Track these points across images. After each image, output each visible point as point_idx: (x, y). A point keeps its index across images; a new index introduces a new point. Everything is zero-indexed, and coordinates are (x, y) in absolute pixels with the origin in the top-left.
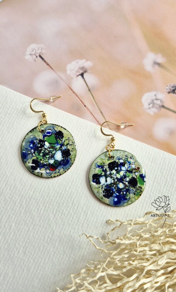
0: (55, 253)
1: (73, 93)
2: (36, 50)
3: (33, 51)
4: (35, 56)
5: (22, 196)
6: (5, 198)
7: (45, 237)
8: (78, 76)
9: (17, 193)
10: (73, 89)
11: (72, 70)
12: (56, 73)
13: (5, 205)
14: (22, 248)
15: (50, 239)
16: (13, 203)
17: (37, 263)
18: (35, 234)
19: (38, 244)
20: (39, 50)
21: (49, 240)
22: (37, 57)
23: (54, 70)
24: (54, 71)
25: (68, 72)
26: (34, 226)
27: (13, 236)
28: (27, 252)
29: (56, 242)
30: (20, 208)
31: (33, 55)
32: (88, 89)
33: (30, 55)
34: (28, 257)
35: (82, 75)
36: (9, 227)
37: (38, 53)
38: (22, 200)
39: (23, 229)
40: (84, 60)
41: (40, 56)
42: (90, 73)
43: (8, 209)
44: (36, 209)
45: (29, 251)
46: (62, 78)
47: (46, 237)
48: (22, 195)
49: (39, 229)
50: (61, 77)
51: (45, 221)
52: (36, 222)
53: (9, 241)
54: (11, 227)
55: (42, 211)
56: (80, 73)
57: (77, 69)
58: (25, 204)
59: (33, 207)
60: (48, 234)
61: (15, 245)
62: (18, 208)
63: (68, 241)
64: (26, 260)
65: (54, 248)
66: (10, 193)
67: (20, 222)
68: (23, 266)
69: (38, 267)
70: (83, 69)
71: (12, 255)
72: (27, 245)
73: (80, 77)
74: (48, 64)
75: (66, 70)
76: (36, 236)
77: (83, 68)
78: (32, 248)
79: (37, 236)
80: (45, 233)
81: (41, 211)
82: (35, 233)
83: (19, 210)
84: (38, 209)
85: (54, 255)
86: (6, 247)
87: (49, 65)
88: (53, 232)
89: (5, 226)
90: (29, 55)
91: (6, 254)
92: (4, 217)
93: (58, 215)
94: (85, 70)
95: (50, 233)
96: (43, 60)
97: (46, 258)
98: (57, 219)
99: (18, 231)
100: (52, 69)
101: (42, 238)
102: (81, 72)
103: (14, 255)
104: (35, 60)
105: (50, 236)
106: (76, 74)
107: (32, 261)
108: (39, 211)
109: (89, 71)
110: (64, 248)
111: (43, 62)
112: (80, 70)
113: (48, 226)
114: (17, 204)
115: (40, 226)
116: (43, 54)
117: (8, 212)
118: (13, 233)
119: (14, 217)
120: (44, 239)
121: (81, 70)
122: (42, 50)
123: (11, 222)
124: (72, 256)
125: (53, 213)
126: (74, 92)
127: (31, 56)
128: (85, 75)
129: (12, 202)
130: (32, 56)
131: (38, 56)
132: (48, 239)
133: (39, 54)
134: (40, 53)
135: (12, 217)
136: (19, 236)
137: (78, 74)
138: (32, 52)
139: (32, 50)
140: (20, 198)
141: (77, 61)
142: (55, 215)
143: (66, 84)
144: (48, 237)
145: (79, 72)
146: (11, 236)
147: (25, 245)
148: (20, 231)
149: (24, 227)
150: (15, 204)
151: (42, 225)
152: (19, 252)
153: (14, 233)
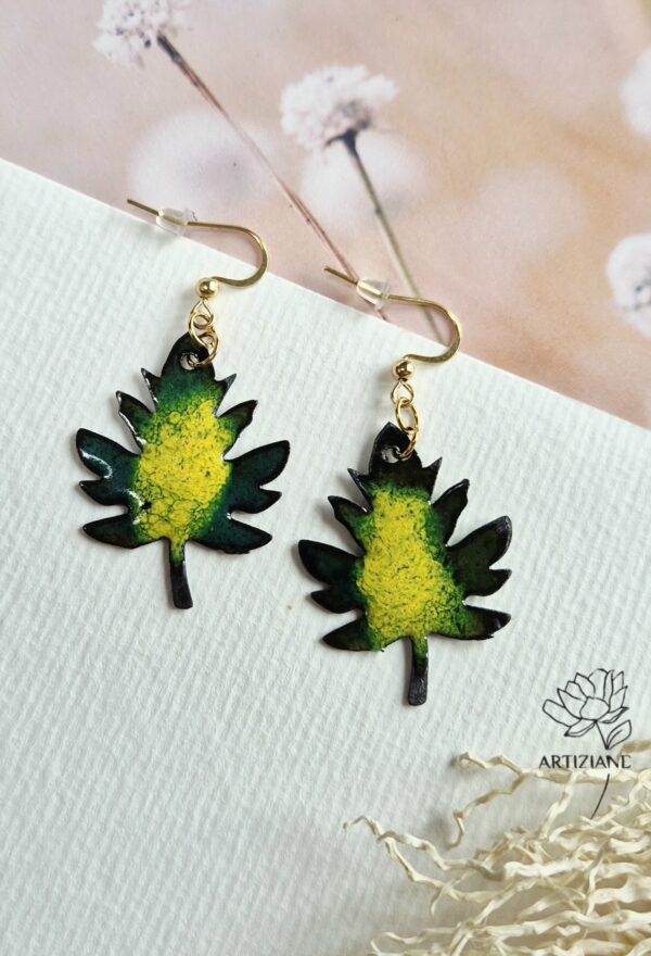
0: (234, 879)
1: (304, 220)
2: (143, 12)
3: (132, 15)
4: (142, 42)
5: (88, 644)
6: (16, 653)
7: (190, 815)
8: (329, 142)
9: (66, 632)
10: (309, 204)
11: (304, 115)
12: (231, 123)
13: (17, 681)
14: (95, 863)
15: (214, 825)
16: (48, 675)
17: (159, 922)
18: (148, 804)
19: (163, 846)
20: (157, 11)
21: (207, 826)
22: (148, 43)
23: (226, 109)
24: (226, 115)
25: (289, 123)
26: (144, 767)
27: (58, 811)
28: (117, 879)
29: (238, 834)
30: (80, 693)
31: (131, 33)
32: (372, 206)
33: (120, 32)
34: (122, 897)
35: (349, 139)
36: (37, 775)
37: (156, 27)
38: (87, 662)
39: (96, 781)
40: (360, 71)
41: (163, 42)
42: (384, 132)
43: (31, 699)
44: (151, 700)
45: (125, 875)
46: (259, 152)
47: (197, 816)
48: (86, 638)
49: (163, 783)
50: (253, 146)
51: (191, 747)
52: (151, 752)
53: (41, 832)
54: (44, 775)
55: (175, 707)
56: (342, 130)
57: (326, 109)
58: (104, 674)
59: (137, 687)
60: (202, 801)
61: (65, 852)
62: (73, 695)
63: (287, 831)
64: (117, 910)
65: (229, 861)
66: (35, 628)
67: (83, 752)
68: (103, 937)
69: (166, 940)
70: (356, 111)
71: (56, 890)
72: (116, 848)
73: (340, 147)
74: (197, 82)
75: (279, 115)
76: (151, 810)
77: (353, 105)
78: (137, 860)
79: (156, 810)
80: (189, 797)
81: (169, 705)
82: (151, 797)
83: (77, 702)
84: (158, 699)
85: (230, 889)
86: (28, 857)
87: (204, 86)
88: (226, 795)
89: (19, 770)
90: (115, 32)
91: (29, 889)
92: (14, 734)
93: (245, 723)
94: (361, 115)
95: (212, 797)
96: (177, 62)
97: (198, 899)
98: (238, 737)
99: (78, 793)
100: (217, 104)
101: (180, 821)
102: (346, 124)
103: (64, 889)
104: (140, 61)
105: (214, 809)
106: (322, 135)
107: (140, 916)
108: (163, 706)
109: (380, 122)
110: (270, 861)
111: (175, 69)
112: (340, 115)
113: (200, 771)
114: (68, 678)
115: (169, 769)
116: (175, 31)
117: (29, 715)
118: (55, 799)
119: (55, 730)
120: (186, 820)
121: (346, 114)
122: (170, 12)
123: (46, 754)
124: (306, 890)
125: (220, 716)
126: (310, 219)
127: (121, 37)
128: (363, 141)
129: (46, 670)
130: (126, 38)
131: (154, 42)
132: (202, 825)
133: (159, 32)
134: (164, 26)
135: (49, 732)
136: (83, 812)
137: (332, 132)
138: (125, 18)
139: (125, 11)
140: (79, 653)
141: (327, 73)
142: (229, 724)
143: (278, 179)
144: (205, 814)
145: (337, 125)
146: (49, 813)
147: (109, 849)
148: (84, 791)
149: (102, 772)
150: (59, 676)
151: (176, 765)
152: (83, 878)
153: (62, 799)
